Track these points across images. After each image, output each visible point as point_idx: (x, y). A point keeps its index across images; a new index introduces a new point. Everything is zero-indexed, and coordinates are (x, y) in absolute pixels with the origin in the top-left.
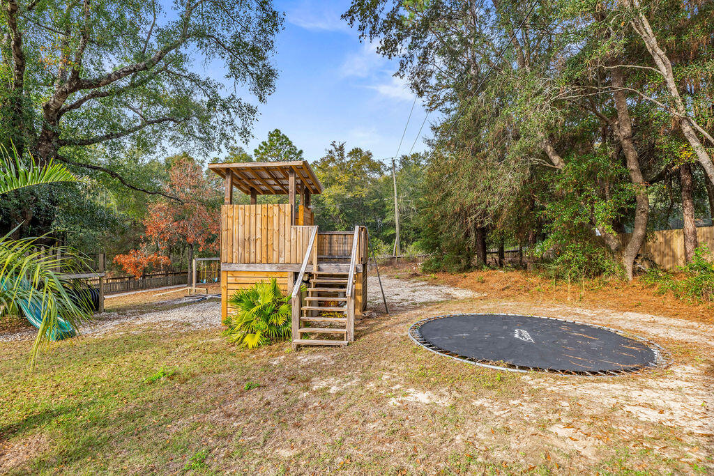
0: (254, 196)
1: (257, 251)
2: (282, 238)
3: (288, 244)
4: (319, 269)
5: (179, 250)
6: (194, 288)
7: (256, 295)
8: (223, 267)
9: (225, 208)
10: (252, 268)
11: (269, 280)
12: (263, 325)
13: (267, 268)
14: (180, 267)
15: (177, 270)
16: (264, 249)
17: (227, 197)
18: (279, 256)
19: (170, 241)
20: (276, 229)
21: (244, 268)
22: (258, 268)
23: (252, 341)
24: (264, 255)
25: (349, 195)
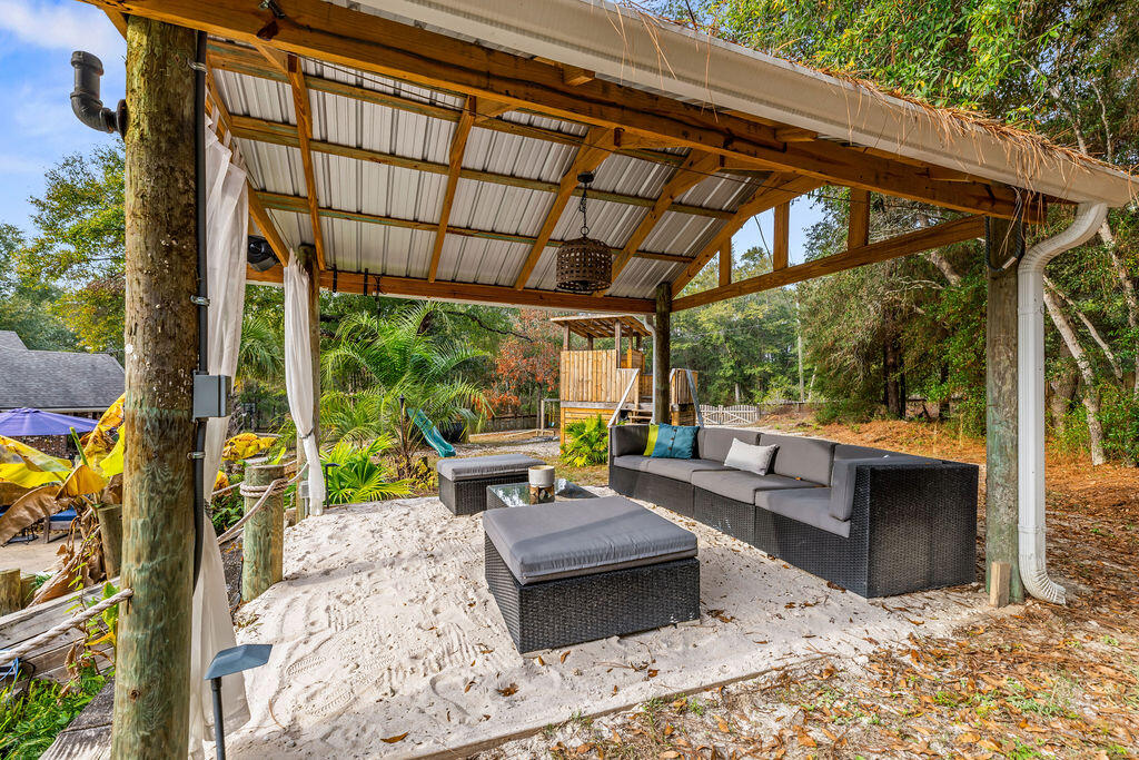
0: (591, 340)
1: (588, 391)
2: (609, 380)
3: (614, 385)
4: (640, 407)
5: (527, 390)
6: (542, 430)
7: (584, 426)
8: (562, 405)
9: (564, 354)
10: (584, 405)
11: (596, 416)
12: (587, 449)
13: (597, 406)
14: (529, 410)
15: (526, 413)
16: (594, 389)
17: (566, 344)
18: (607, 395)
19: (519, 380)
20: (604, 371)
21: (578, 405)
22: (589, 405)
23: (579, 462)
24: (594, 394)
25: (738, 317)
